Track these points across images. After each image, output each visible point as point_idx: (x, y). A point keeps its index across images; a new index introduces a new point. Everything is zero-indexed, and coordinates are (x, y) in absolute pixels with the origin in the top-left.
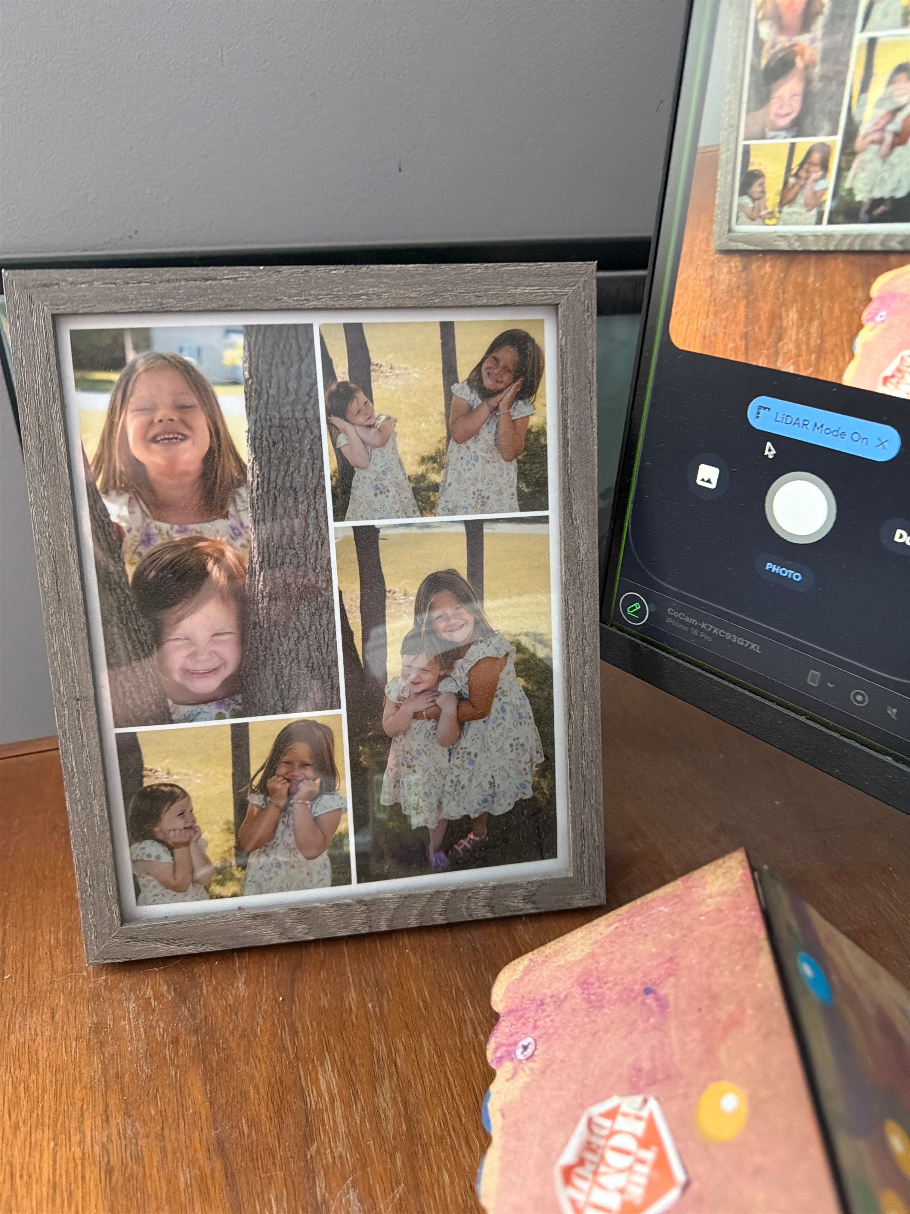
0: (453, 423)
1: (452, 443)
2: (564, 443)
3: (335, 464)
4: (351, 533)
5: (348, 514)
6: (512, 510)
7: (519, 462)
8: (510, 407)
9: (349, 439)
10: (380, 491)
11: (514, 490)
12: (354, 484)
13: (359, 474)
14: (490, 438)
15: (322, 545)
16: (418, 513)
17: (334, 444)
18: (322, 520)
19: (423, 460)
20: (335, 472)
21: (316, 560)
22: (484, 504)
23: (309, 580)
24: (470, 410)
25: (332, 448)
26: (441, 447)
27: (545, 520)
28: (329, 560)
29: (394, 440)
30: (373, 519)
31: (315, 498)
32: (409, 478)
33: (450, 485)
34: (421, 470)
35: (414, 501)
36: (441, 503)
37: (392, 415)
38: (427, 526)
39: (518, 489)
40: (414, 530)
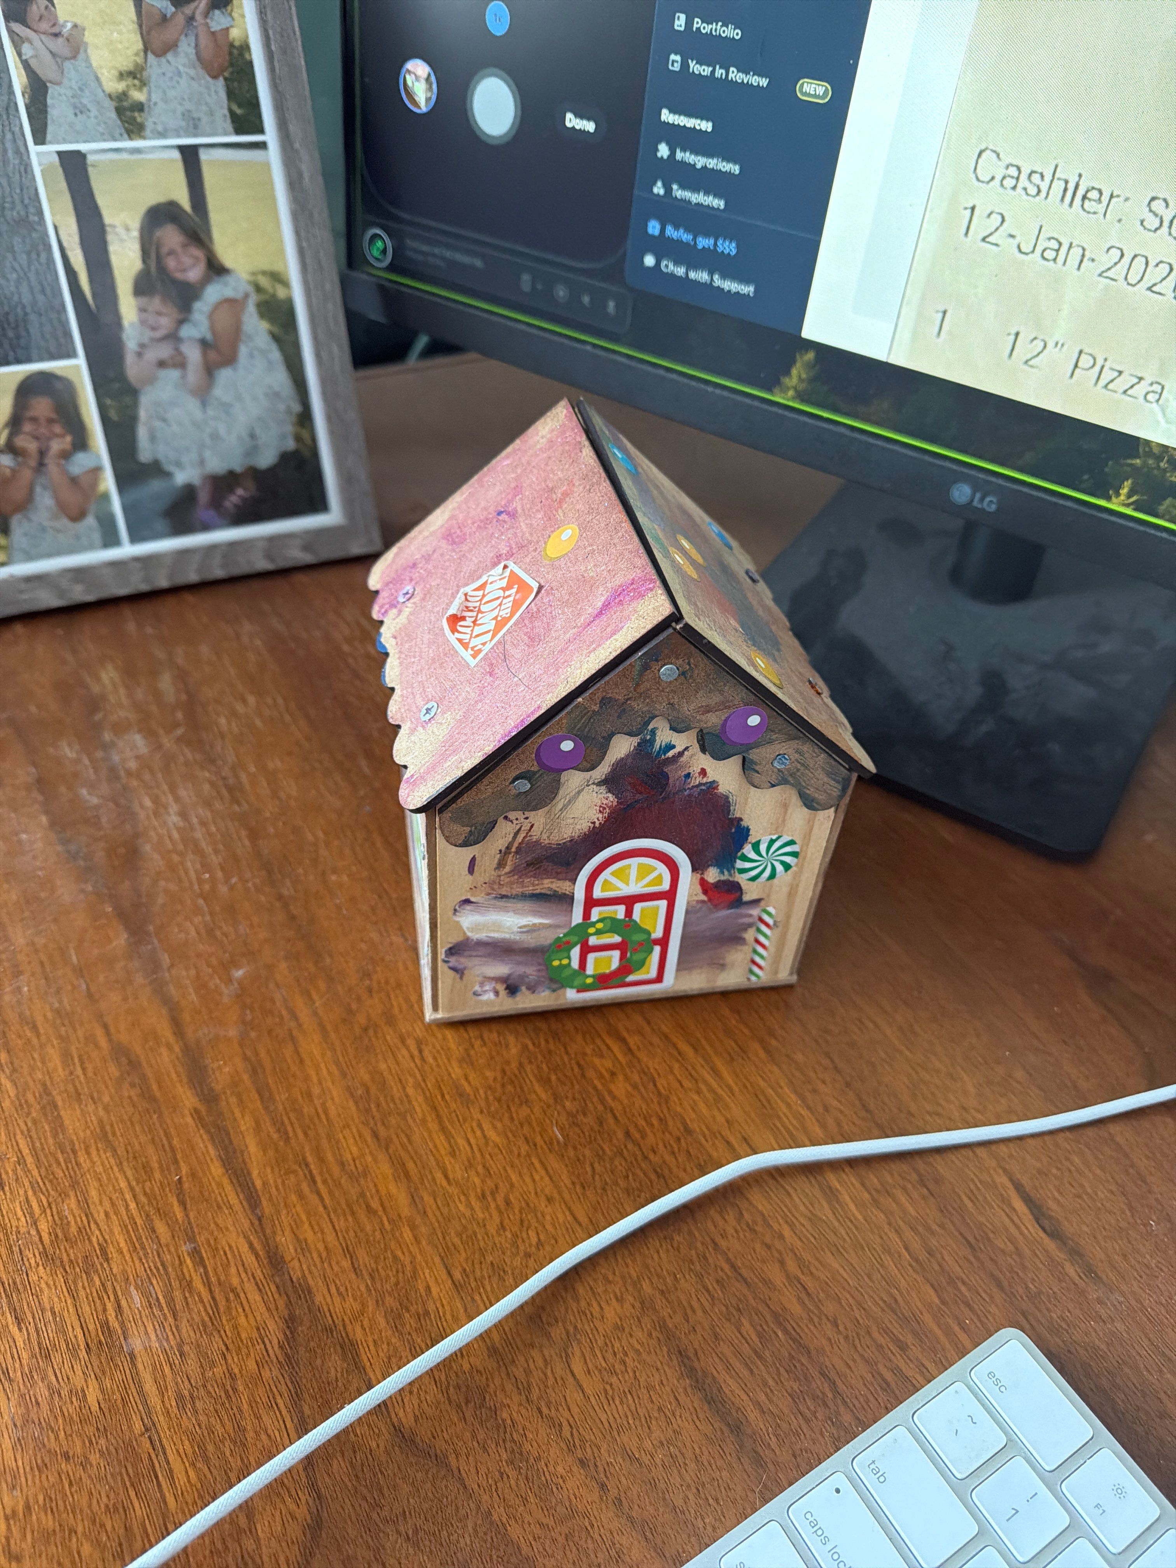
0: (149, 33)
1: (149, 54)
2: (270, 57)
3: (25, 79)
4: (56, 158)
5: (49, 137)
6: (226, 134)
7: (226, 79)
8: (206, 15)
9: (35, 49)
10: (80, 110)
11: (226, 112)
12: (49, 101)
13: (52, 90)
14: (192, 51)
15: (26, 172)
16: (126, 136)
17: (19, 54)
18: (20, 143)
19: (122, 76)
20: (26, 88)
21: (22, 190)
22: (196, 127)
23: (18, 213)
24: (164, 19)
25: (17, 59)
26: (140, 60)
27: (262, 146)
28: (36, 190)
29: (86, 51)
30: (77, 142)
31: (8, 118)
32: (110, 96)
33: (155, 104)
34: (121, 86)
35: (119, 122)
36: (149, 125)
37: (79, 22)
38: (137, 151)
39: (231, 111)
40: (125, 156)
